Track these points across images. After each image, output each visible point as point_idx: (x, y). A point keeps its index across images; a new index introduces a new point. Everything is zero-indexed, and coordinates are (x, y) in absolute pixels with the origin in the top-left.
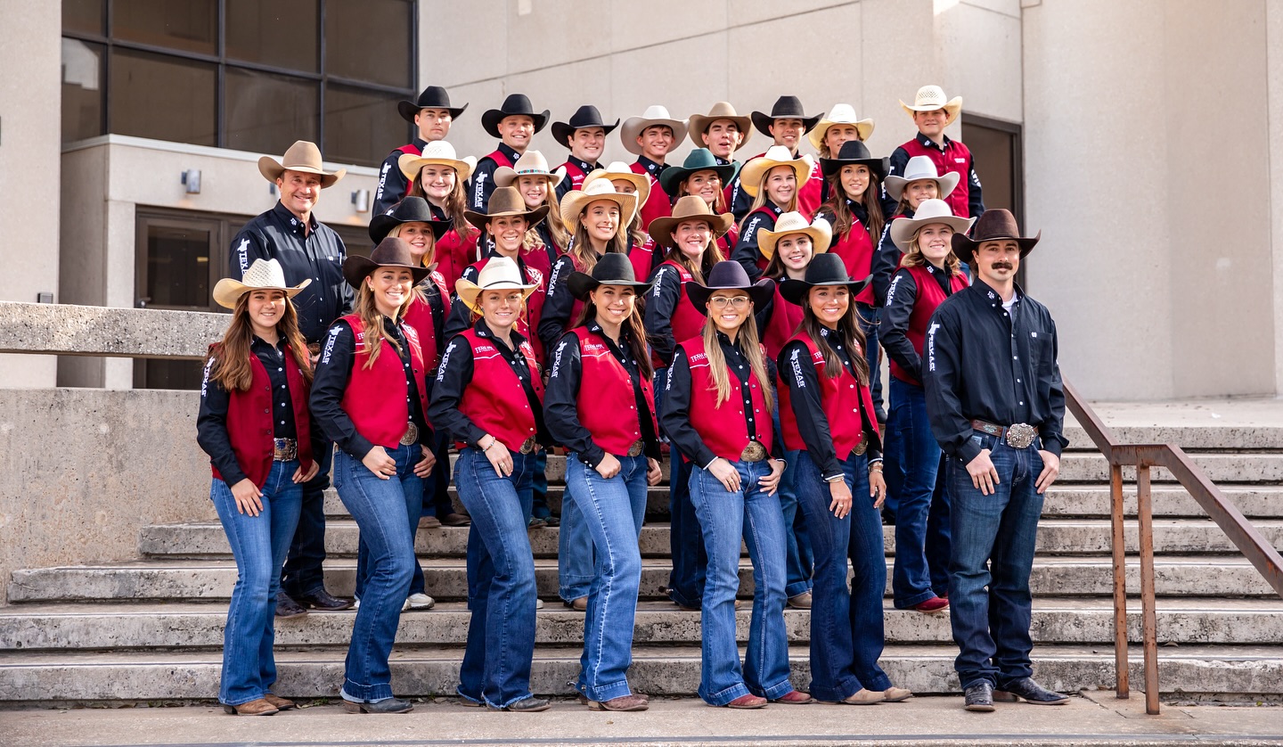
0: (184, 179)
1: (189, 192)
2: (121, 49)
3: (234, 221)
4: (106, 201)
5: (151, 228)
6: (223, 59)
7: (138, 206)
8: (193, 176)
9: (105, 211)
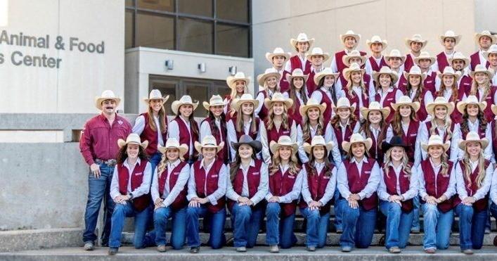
0: (167, 63)
1: (169, 69)
2: (140, 12)
3: (185, 80)
4: (138, 73)
5: (154, 83)
6: (177, 14)
7: (150, 75)
8: (170, 63)
9: (138, 77)
